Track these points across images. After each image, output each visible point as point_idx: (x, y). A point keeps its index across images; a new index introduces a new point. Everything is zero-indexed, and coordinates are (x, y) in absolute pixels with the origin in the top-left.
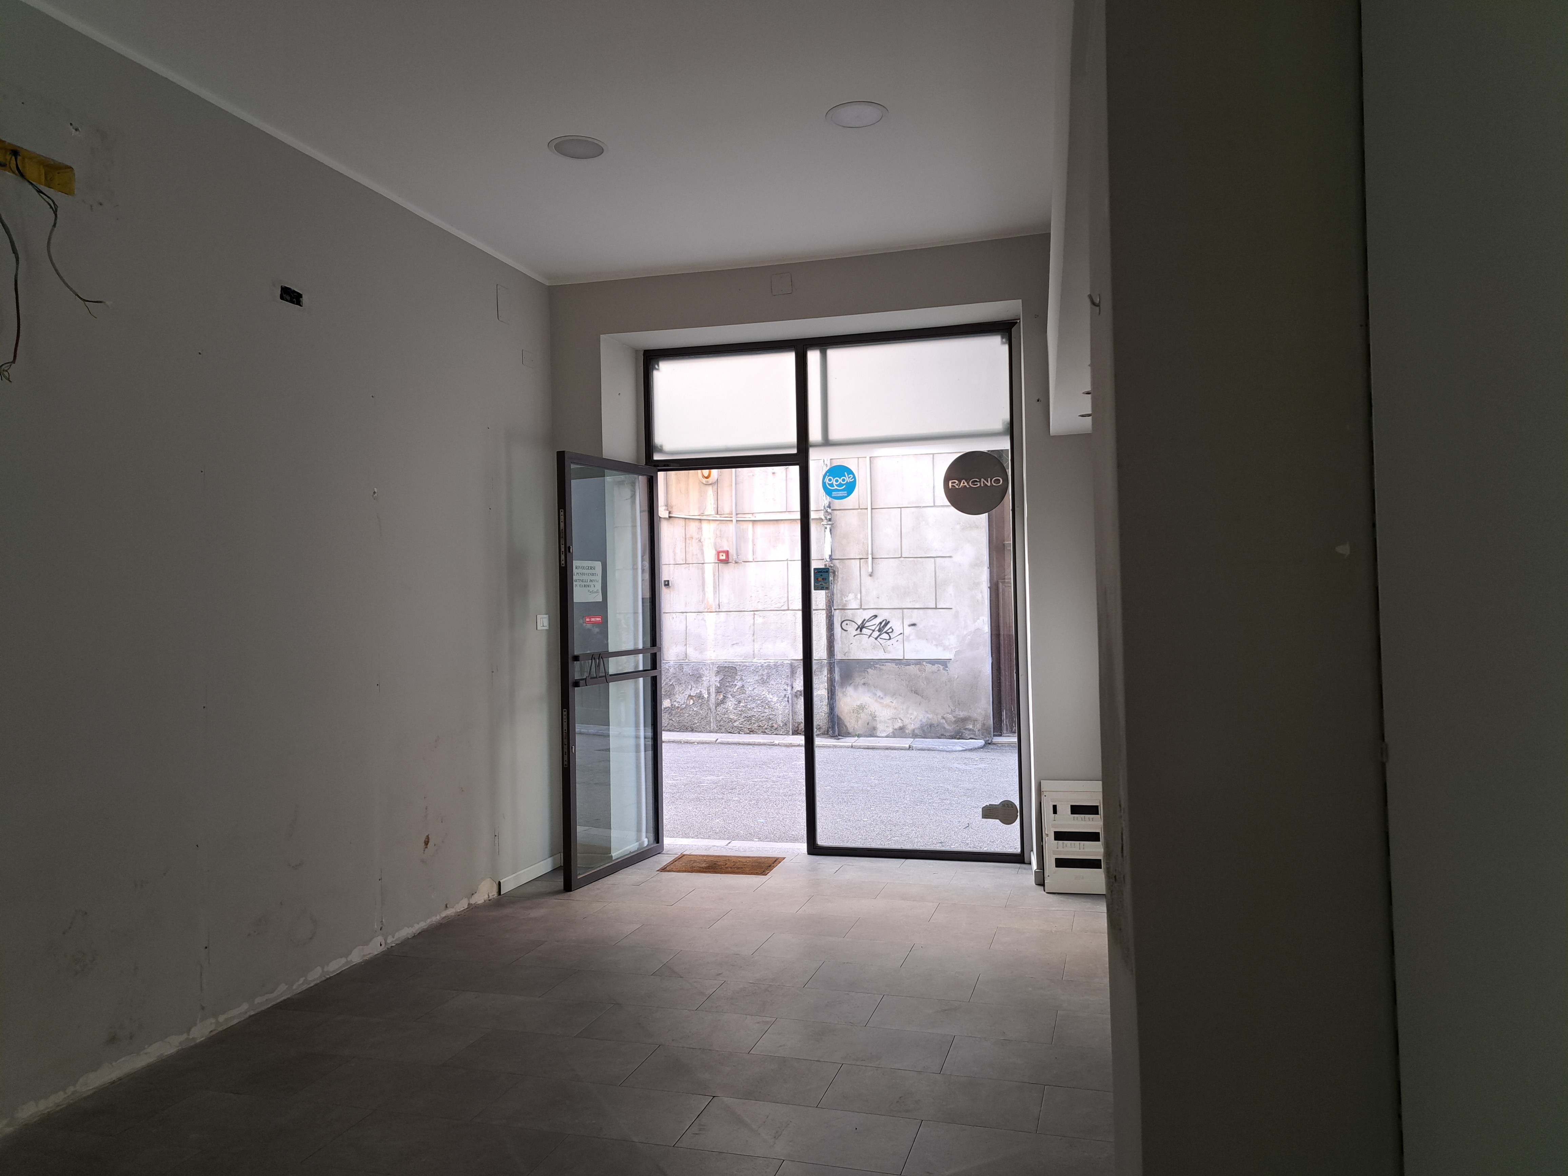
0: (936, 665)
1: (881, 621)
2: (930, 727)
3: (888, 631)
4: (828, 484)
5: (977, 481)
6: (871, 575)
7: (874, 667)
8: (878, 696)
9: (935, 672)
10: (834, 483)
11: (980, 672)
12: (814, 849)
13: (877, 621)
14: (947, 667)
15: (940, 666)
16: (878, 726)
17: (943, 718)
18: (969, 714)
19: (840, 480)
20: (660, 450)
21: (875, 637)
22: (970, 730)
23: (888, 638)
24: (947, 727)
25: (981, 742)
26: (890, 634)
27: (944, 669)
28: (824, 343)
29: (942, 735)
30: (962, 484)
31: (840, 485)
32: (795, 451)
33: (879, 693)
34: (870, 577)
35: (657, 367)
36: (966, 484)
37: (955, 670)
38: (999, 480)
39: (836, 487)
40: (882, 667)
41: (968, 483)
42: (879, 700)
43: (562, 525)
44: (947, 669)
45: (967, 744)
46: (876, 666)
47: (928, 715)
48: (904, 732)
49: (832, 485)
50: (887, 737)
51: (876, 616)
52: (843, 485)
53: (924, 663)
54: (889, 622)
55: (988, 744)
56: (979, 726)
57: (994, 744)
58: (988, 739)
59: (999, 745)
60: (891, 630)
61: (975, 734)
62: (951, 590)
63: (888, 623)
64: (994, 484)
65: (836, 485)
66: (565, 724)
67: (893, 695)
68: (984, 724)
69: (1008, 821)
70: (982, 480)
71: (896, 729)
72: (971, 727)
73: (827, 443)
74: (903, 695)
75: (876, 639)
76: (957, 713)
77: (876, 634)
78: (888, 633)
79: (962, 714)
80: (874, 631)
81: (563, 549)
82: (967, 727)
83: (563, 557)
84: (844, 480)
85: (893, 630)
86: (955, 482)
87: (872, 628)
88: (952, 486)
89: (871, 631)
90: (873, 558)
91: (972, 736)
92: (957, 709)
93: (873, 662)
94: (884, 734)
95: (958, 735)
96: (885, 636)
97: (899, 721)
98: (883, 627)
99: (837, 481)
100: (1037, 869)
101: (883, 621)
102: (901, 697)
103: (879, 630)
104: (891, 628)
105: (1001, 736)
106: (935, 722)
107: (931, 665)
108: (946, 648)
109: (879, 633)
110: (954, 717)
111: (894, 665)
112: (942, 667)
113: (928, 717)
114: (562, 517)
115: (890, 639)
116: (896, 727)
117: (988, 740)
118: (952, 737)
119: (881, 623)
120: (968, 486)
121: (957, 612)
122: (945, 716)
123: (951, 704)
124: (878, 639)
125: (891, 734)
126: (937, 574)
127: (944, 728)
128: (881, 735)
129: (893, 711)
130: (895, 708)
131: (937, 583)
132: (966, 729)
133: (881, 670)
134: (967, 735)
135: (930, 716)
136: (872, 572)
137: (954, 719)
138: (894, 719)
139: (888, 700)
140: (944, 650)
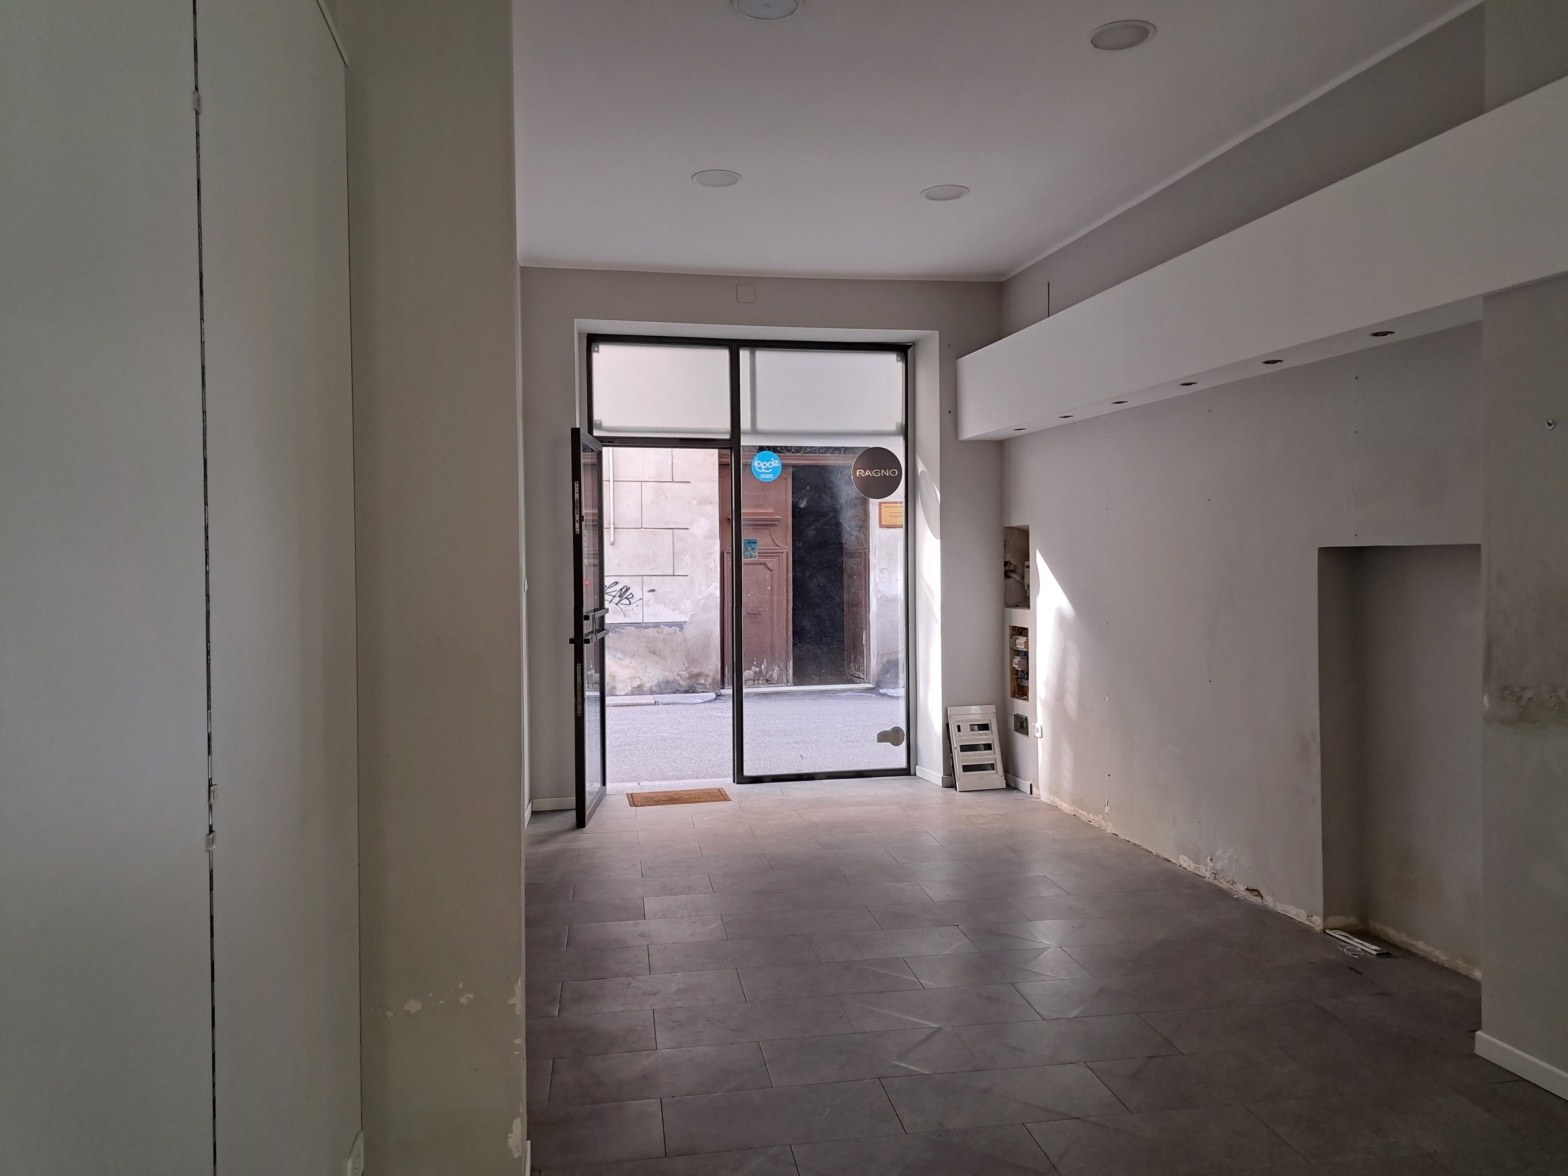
0: (673, 628)
1: (622, 587)
2: (667, 683)
3: (628, 597)
4: (758, 467)
5: (878, 472)
6: (612, 544)
7: (615, 631)
8: (618, 657)
9: (672, 634)
10: (763, 467)
11: (712, 632)
12: (740, 778)
13: (618, 587)
14: (683, 629)
15: (676, 628)
16: (617, 685)
17: (679, 675)
18: (701, 670)
19: (768, 465)
20: (600, 427)
21: (616, 602)
22: (702, 684)
23: (629, 603)
24: (682, 683)
25: (712, 695)
26: (630, 599)
27: (680, 631)
28: (755, 344)
29: (677, 690)
30: (867, 474)
31: (767, 469)
32: (728, 437)
33: (619, 655)
34: (611, 546)
35: (596, 349)
36: (870, 473)
37: (689, 631)
38: (895, 471)
39: (764, 470)
40: (621, 631)
41: (871, 473)
42: (618, 661)
43: (577, 496)
44: (683, 630)
45: (704, 697)
46: (616, 629)
47: (665, 673)
48: (642, 689)
49: (760, 468)
50: (626, 695)
51: (617, 583)
52: (770, 469)
53: (662, 626)
54: (629, 588)
55: (718, 696)
56: (710, 680)
57: (723, 696)
58: (717, 691)
59: (727, 696)
60: (631, 596)
61: (706, 688)
62: (687, 558)
63: (628, 589)
64: (892, 475)
65: (764, 469)
66: (579, 678)
67: (633, 656)
68: (714, 679)
69: (896, 743)
70: (883, 471)
71: (634, 688)
72: (703, 681)
73: (754, 431)
74: (642, 656)
75: (617, 604)
76: (691, 670)
77: (617, 599)
78: (628, 599)
79: (696, 671)
80: (614, 597)
81: (577, 518)
82: (699, 682)
83: (577, 525)
84: (770, 465)
85: (633, 596)
86: (861, 472)
87: (614, 594)
88: (860, 475)
89: (612, 597)
90: (614, 528)
91: (704, 690)
92: (691, 666)
93: (614, 626)
94: (624, 693)
95: (691, 690)
96: (626, 601)
97: (638, 680)
98: (623, 593)
99: (765, 465)
101: (624, 587)
102: (639, 658)
103: (620, 597)
104: (631, 593)
105: (723, 688)
106: (671, 679)
107: (668, 628)
108: (682, 612)
109: (619, 599)
110: (688, 674)
111: (633, 628)
112: (678, 629)
113: (664, 675)
114: (577, 489)
115: (630, 604)
116: (635, 685)
117: (718, 693)
118: (687, 692)
119: (622, 589)
120: (871, 475)
121: (693, 579)
122: (680, 673)
123: (685, 662)
124: (619, 604)
125: (629, 693)
126: (675, 544)
127: (679, 684)
128: (620, 694)
129: (633, 671)
130: (634, 668)
131: (675, 552)
132: (699, 684)
133: (620, 633)
134: (699, 689)
135: (667, 674)
136: (614, 541)
137: (688, 676)
138: (633, 678)
139: (627, 661)
140: (680, 613)
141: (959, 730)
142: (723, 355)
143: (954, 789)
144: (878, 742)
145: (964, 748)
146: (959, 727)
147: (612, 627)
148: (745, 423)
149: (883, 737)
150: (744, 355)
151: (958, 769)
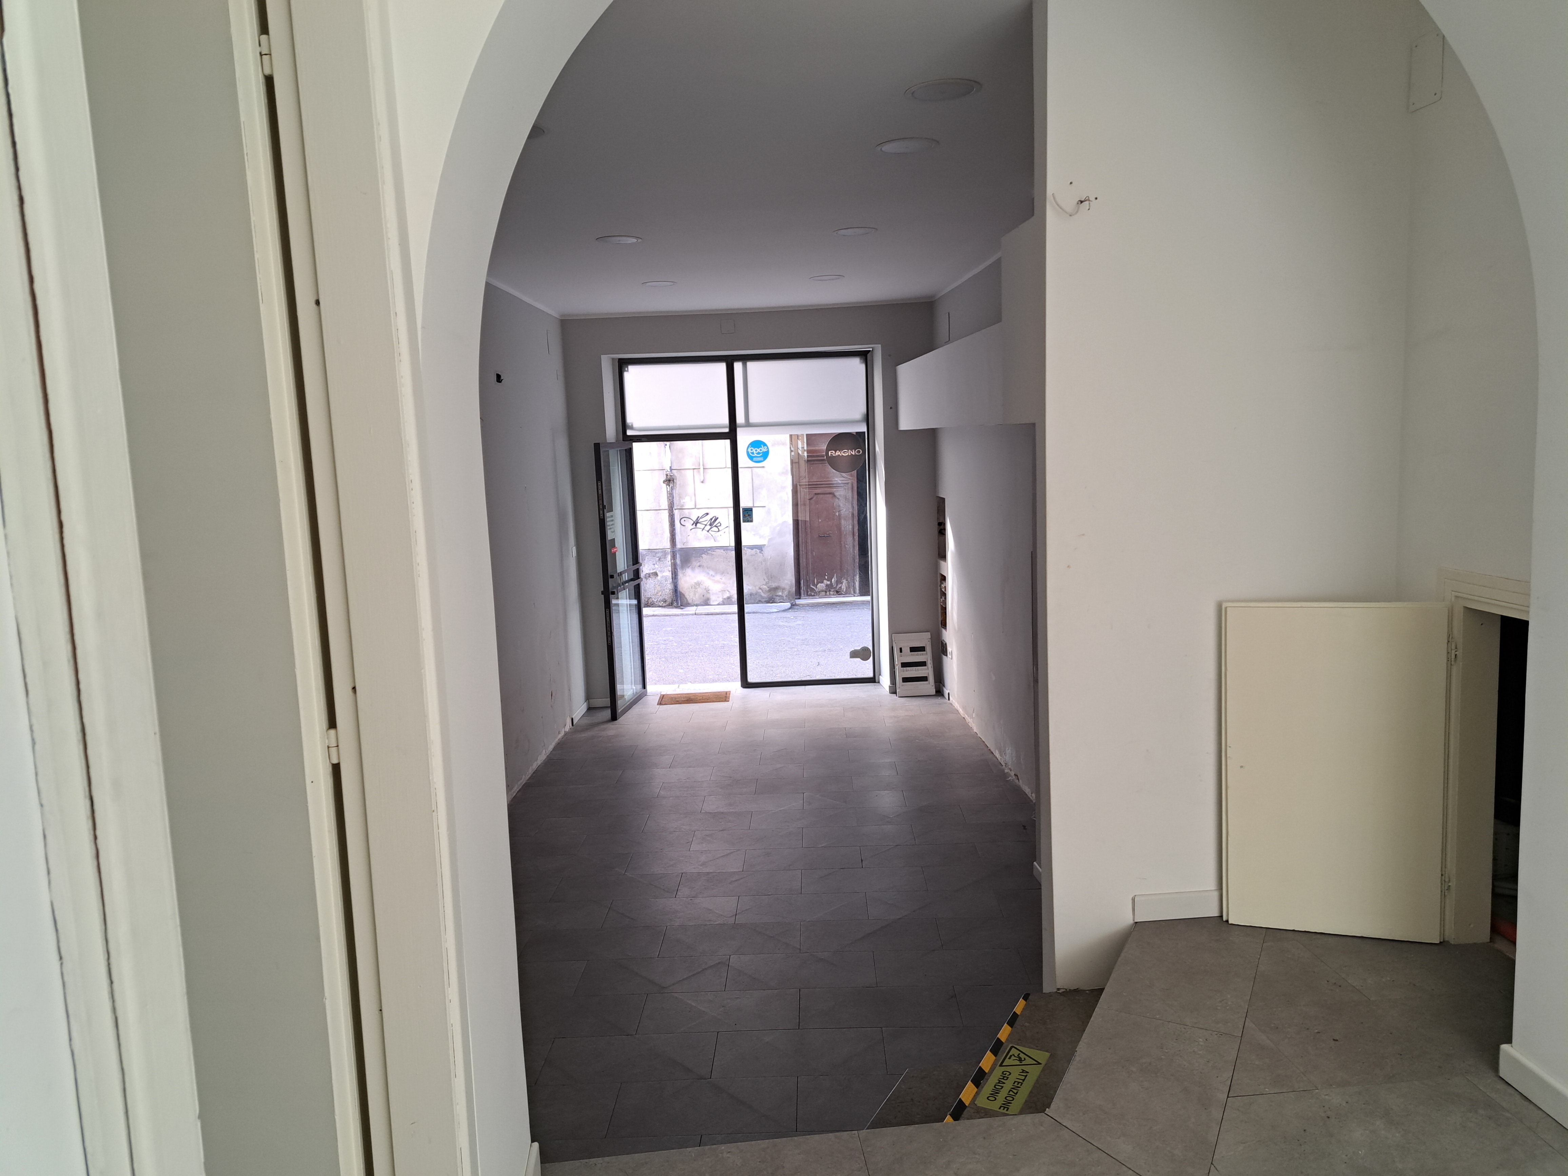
0: (754, 550)
1: (712, 517)
2: (751, 595)
3: (717, 525)
4: (751, 453)
5: (845, 452)
6: (702, 482)
7: (707, 553)
8: (710, 574)
9: (754, 555)
10: (755, 452)
11: (787, 553)
12: (746, 684)
13: (708, 518)
14: (762, 551)
15: (757, 550)
16: (711, 597)
17: (760, 589)
18: (779, 585)
19: (758, 450)
20: (632, 428)
21: (708, 529)
22: (780, 596)
23: (718, 530)
24: (763, 594)
25: (788, 605)
26: (719, 527)
27: (760, 552)
28: (745, 359)
29: (760, 601)
30: (837, 454)
31: (758, 453)
32: (727, 430)
33: (711, 573)
34: (702, 484)
35: (626, 369)
36: (839, 453)
37: (768, 553)
38: (860, 451)
39: (756, 455)
40: (713, 553)
41: (841, 453)
42: (711, 578)
43: (600, 491)
44: (762, 552)
45: (779, 607)
46: (708, 552)
47: (749, 587)
48: (731, 600)
49: (753, 453)
50: (718, 605)
51: (707, 514)
52: (760, 453)
53: (746, 549)
54: (718, 518)
55: (793, 606)
56: (786, 593)
57: (797, 605)
58: (792, 602)
59: (801, 606)
60: (719, 524)
61: (783, 599)
62: (764, 492)
63: (716, 520)
64: (857, 454)
65: (757, 454)
66: (608, 618)
67: (722, 573)
68: (789, 592)
69: (865, 659)
70: (850, 451)
71: (725, 599)
72: (780, 594)
73: (748, 424)
74: (730, 573)
75: (708, 531)
76: (770, 584)
77: (708, 527)
78: (717, 527)
79: (774, 585)
80: (706, 525)
81: (601, 507)
82: (778, 594)
83: (601, 512)
84: (761, 450)
85: (721, 524)
86: (832, 452)
87: (705, 523)
88: (831, 455)
89: (704, 526)
90: (704, 469)
91: (781, 601)
92: (770, 581)
93: (707, 549)
94: (716, 603)
95: (771, 601)
96: (715, 529)
97: (727, 592)
98: (713, 522)
99: (756, 450)
100: (891, 684)
101: (713, 517)
102: (728, 575)
103: (710, 525)
104: (719, 522)
105: (800, 598)
106: (754, 592)
107: (750, 550)
108: (761, 537)
109: (710, 527)
110: (768, 587)
111: (722, 551)
112: (758, 551)
113: (749, 589)
114: (600, 487)
115: (719, 531)
116: (725, 597)
117: (793, 603)
118: (768, 602)
119: (711, 519)
120: (841, 455)
121: (769, 509)
122: (761, 587)
123: (766, 578)
124: (710, 531)
125: (721, 603)
126: (754, 480)
127: (761, 596)
128: (713, 604)
129: (723, 585)
130: (724, 583)
131: (754, 487)
132: (777, 596)
133: (713, 555)
134: (777, 600)
135: (750, 588)
136: (704, 480)
137: (768, 589)
138: (723, 591)
139: (718, 577)
140: (760, 538)
141: (901, 651)
142: (722, 367)
143: (895, 695)
144: (851, 658)
145: (904, 665)
146: (901, 649)
147: (705, 550)
148: (740, 418)
149: (854, 654)
150: (738, 366)
151: (899, 680)
